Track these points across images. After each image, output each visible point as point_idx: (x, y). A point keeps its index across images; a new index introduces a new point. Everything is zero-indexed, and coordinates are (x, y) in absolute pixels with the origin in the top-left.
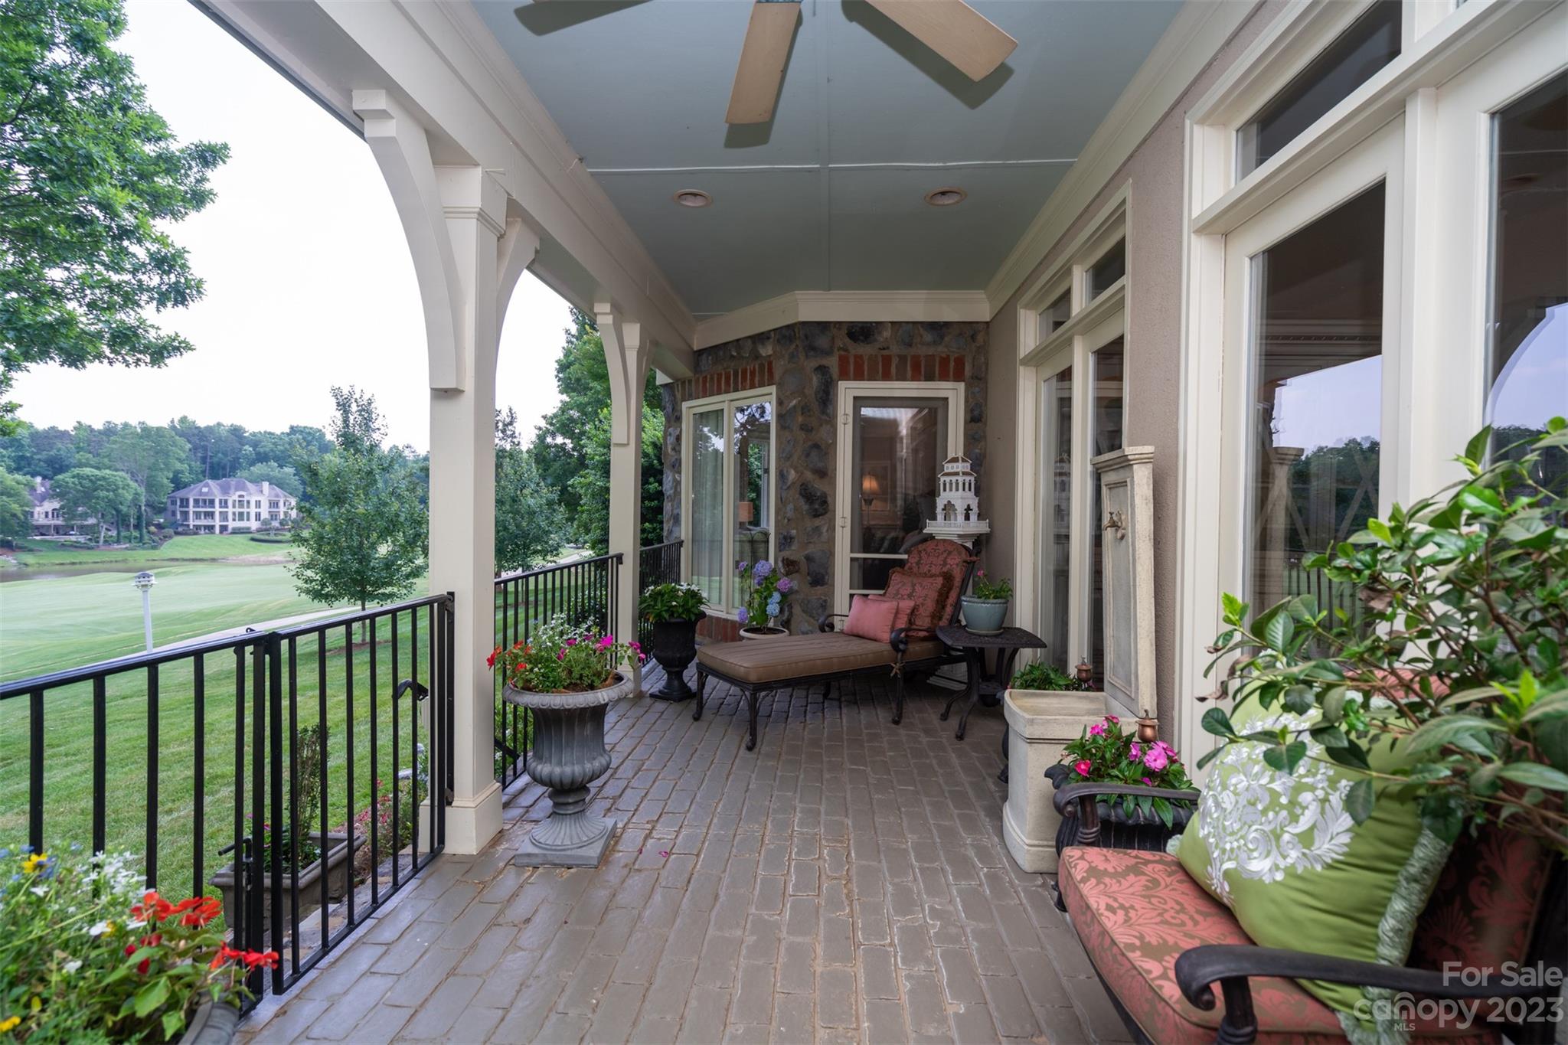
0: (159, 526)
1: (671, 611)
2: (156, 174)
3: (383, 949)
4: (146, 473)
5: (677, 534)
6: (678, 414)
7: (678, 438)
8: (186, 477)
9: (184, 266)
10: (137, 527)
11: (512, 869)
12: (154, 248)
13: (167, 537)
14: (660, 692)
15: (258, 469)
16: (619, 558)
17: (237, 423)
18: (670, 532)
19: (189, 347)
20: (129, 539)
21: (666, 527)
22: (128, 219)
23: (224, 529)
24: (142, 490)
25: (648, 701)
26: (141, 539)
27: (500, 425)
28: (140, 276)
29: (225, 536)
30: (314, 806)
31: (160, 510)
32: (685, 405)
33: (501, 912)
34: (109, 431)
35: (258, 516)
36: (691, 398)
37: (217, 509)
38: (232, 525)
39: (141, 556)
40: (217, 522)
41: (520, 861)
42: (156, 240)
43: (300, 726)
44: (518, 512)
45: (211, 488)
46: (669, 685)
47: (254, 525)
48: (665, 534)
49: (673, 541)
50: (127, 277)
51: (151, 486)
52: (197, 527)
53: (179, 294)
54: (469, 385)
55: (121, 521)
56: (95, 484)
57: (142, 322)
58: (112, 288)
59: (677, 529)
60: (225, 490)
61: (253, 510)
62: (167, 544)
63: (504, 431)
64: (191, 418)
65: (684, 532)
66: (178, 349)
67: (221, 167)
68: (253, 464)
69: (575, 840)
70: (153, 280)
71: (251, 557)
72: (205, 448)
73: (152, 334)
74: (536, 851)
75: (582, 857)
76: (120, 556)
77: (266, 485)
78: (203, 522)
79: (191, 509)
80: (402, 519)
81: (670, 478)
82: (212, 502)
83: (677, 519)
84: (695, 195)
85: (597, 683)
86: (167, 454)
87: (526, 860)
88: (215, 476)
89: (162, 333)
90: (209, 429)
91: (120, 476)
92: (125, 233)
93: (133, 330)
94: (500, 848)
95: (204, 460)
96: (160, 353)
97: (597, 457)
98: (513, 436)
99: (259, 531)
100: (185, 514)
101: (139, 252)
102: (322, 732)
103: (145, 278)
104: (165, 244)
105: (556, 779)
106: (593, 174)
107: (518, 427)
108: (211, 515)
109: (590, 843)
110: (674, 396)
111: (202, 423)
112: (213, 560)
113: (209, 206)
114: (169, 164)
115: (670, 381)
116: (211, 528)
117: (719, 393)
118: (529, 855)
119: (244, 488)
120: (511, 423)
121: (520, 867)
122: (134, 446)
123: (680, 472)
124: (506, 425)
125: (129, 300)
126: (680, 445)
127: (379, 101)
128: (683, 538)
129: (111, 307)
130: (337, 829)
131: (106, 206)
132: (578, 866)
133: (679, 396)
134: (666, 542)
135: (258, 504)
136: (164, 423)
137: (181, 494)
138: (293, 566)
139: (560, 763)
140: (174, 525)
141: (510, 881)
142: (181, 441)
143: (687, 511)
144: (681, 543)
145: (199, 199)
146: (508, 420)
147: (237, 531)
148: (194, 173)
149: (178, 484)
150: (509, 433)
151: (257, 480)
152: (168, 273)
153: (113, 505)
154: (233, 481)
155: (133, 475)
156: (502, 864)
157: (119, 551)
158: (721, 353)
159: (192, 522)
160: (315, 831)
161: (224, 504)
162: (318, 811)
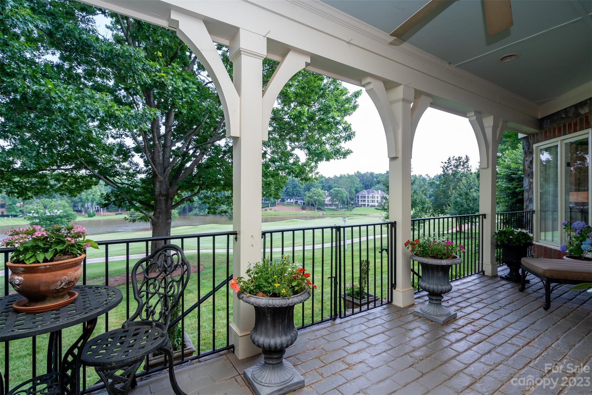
0: (352, 204)
1: (510, 240)
2: (345, 104)
3: (367, 320)
4: (349, 189)
5: (531, 208)
6: (531, 150)
7: (531, 162)
8: (359, 190)
9: (350, 129)
10: (347, 204)
11: (412, 315)
12: (343, 125)
13: (354, 208)
14: (506, 276)
15: (377, 186)
16: (484, 216)
17: (372, 171)
18: (527, 206)
19: (352, 152)
20: (345, 208)
21: (525, 204)
22: (339, 118)
23: (368, 205)
24: (348, 194)
25: (499, 279)
26: (348, 208)
27: (462, 163)
28: (341, 134)
29: (368, 207)
30: (365, 283)
31: (352, 200)
32: (535, 146)
33: (403, 325)
34: (341, 177)
35: (377, 201)
36: (538, 142)
37: (366, 199)
38: (370, 204)
39: (348, 213)
40: (366, 203)
41: (415, 313)
42: (344, 123)
43: (362, 259)
44: (468, 199)
45: (365, 192)
46: (510, 274)
47: (376, 204)
48: (525, 207)
49: (528, 210)
50: (338, 135)
51: (350, 192)
52: (361, 205)
53: (349, 138)
54: (400, 155)
55: (343, 203)
56: (338, 192)
57: (340, 147)
58: (335, 139)
59: (532, 205)
60: (369, 193)
61: (376, 199)
62: (354, 209)
63: (463, 166)
64: (360, 171)
65: (535, 206)
66: (349, 153)
67: (360, 96)
68: (376, 184)
69: (435, 313)
70: (343, 134)
71: (376, 214)
72: (363, 180)
73: (343, 149)
74: (420, 312)
75: (436, 319)
76: (343, 213)
77: (380, 191)
78: (363, 203)
79: (360, 199)
80: (418, 202)
81: (527, 181)
82: (365, 197)
83: (531, 200)
84: (510, 56)
85: (444, 257)
86: (354, 183)
87: (417, 314)
88: (366, 189)
89: (346, 149)
90: (364, 174)
91: (343, 190)
92: (338, 123)
93: (339, 150)
94: (411, 309)
95: (363, 184)
96: (345, 154)
97: (503, 174)
98: (468, 167)
99: (378, 206)
100: (358, 200)
101: (340, 127)
102: (368, 262)
103: (342, 134)
104: (346, 124)
105: (431, 290)
106: (456, 66)
107: (470, 163)
108: (364, 201)
109: (441, 316)
110: (529, 142)
111: (362, 173)
112: (365, 215)
113: (357, 109)
114: (348, 100)
115: (525, 136)
116: (365, 205)
117: (554, 137)
118: (418, 312)
119: (373, 192)
120: (467, 162)
121: (415, 316)
122: (346, 181)
123: (532, 178)
124: (464, 163)
125: (339, 141)
126: (532, 165)
127: (369, 80)
128: (534, 209)
129: (335, 144)
130: (371, 292)
131: (333, 118)
132: (435, 322)
133: (531, 142)
134: (525, 211)
135: (378, 197)
136: (353, 174)
137: (357, 194)
138: (382, 218)
139: (429, 283)
140: (356, 204)
141: (411, 318)
142: (357, 178)
143: (537, 196)
144: (533, 212)
145: (355, 108)
146: (465, 161)
147: (372, 206)
148: (353, 101)
149: (357, 192)
150: (465, 166)
151: (377, 190)
152: (347, 132)
153: (341, 198)
154: (371, 190)
155: (346, 189)
156: (409, 313)
157: (343, 211)
158: (556, 117)
159: (360, 203)
160: (366, 291)
161: (368, 197)
162: (366, 285)
